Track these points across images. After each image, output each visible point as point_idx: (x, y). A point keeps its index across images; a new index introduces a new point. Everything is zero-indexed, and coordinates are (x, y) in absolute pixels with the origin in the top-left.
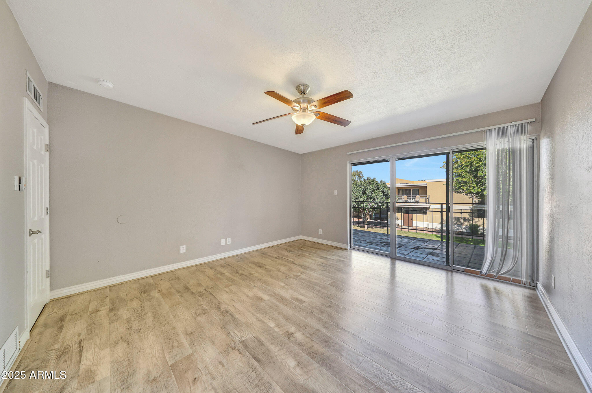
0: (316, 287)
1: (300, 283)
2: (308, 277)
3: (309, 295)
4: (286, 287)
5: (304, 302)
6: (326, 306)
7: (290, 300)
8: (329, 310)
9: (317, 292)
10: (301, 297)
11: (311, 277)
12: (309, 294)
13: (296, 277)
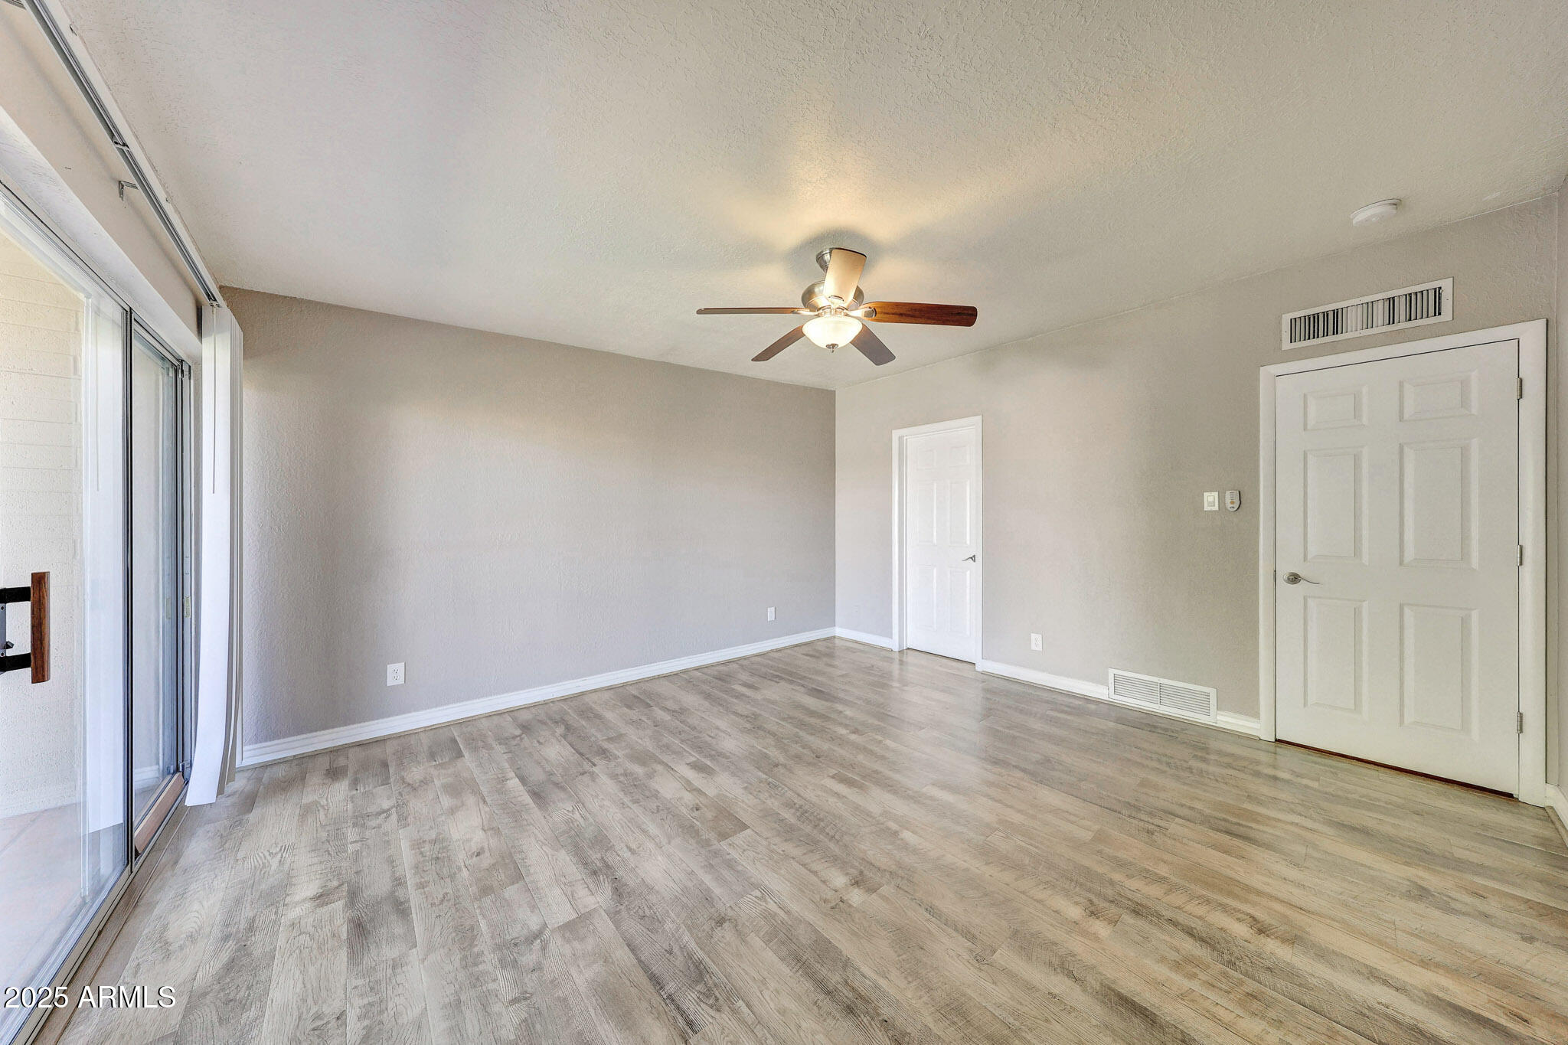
0: (793, 820)
1: (846, 838)
2: (815, 873)
3: (819, 793)
4: (894, 826)
5: (833, 777)
6: (785, 766)
7: (866, 783)
8: (782, 759)
9: (796, 801)
10: (842, 789)
11: (803, 871)
12: (818, 796)
13: (868, 874)
